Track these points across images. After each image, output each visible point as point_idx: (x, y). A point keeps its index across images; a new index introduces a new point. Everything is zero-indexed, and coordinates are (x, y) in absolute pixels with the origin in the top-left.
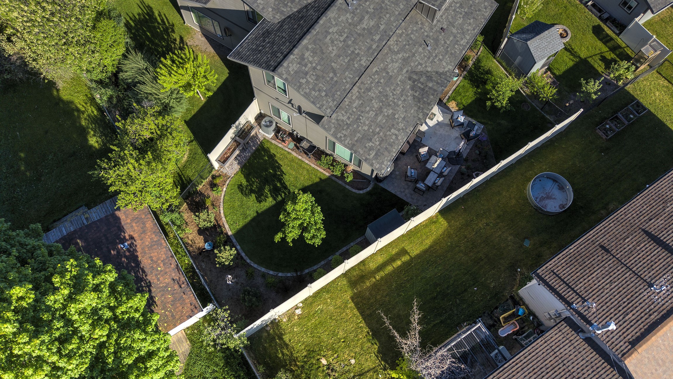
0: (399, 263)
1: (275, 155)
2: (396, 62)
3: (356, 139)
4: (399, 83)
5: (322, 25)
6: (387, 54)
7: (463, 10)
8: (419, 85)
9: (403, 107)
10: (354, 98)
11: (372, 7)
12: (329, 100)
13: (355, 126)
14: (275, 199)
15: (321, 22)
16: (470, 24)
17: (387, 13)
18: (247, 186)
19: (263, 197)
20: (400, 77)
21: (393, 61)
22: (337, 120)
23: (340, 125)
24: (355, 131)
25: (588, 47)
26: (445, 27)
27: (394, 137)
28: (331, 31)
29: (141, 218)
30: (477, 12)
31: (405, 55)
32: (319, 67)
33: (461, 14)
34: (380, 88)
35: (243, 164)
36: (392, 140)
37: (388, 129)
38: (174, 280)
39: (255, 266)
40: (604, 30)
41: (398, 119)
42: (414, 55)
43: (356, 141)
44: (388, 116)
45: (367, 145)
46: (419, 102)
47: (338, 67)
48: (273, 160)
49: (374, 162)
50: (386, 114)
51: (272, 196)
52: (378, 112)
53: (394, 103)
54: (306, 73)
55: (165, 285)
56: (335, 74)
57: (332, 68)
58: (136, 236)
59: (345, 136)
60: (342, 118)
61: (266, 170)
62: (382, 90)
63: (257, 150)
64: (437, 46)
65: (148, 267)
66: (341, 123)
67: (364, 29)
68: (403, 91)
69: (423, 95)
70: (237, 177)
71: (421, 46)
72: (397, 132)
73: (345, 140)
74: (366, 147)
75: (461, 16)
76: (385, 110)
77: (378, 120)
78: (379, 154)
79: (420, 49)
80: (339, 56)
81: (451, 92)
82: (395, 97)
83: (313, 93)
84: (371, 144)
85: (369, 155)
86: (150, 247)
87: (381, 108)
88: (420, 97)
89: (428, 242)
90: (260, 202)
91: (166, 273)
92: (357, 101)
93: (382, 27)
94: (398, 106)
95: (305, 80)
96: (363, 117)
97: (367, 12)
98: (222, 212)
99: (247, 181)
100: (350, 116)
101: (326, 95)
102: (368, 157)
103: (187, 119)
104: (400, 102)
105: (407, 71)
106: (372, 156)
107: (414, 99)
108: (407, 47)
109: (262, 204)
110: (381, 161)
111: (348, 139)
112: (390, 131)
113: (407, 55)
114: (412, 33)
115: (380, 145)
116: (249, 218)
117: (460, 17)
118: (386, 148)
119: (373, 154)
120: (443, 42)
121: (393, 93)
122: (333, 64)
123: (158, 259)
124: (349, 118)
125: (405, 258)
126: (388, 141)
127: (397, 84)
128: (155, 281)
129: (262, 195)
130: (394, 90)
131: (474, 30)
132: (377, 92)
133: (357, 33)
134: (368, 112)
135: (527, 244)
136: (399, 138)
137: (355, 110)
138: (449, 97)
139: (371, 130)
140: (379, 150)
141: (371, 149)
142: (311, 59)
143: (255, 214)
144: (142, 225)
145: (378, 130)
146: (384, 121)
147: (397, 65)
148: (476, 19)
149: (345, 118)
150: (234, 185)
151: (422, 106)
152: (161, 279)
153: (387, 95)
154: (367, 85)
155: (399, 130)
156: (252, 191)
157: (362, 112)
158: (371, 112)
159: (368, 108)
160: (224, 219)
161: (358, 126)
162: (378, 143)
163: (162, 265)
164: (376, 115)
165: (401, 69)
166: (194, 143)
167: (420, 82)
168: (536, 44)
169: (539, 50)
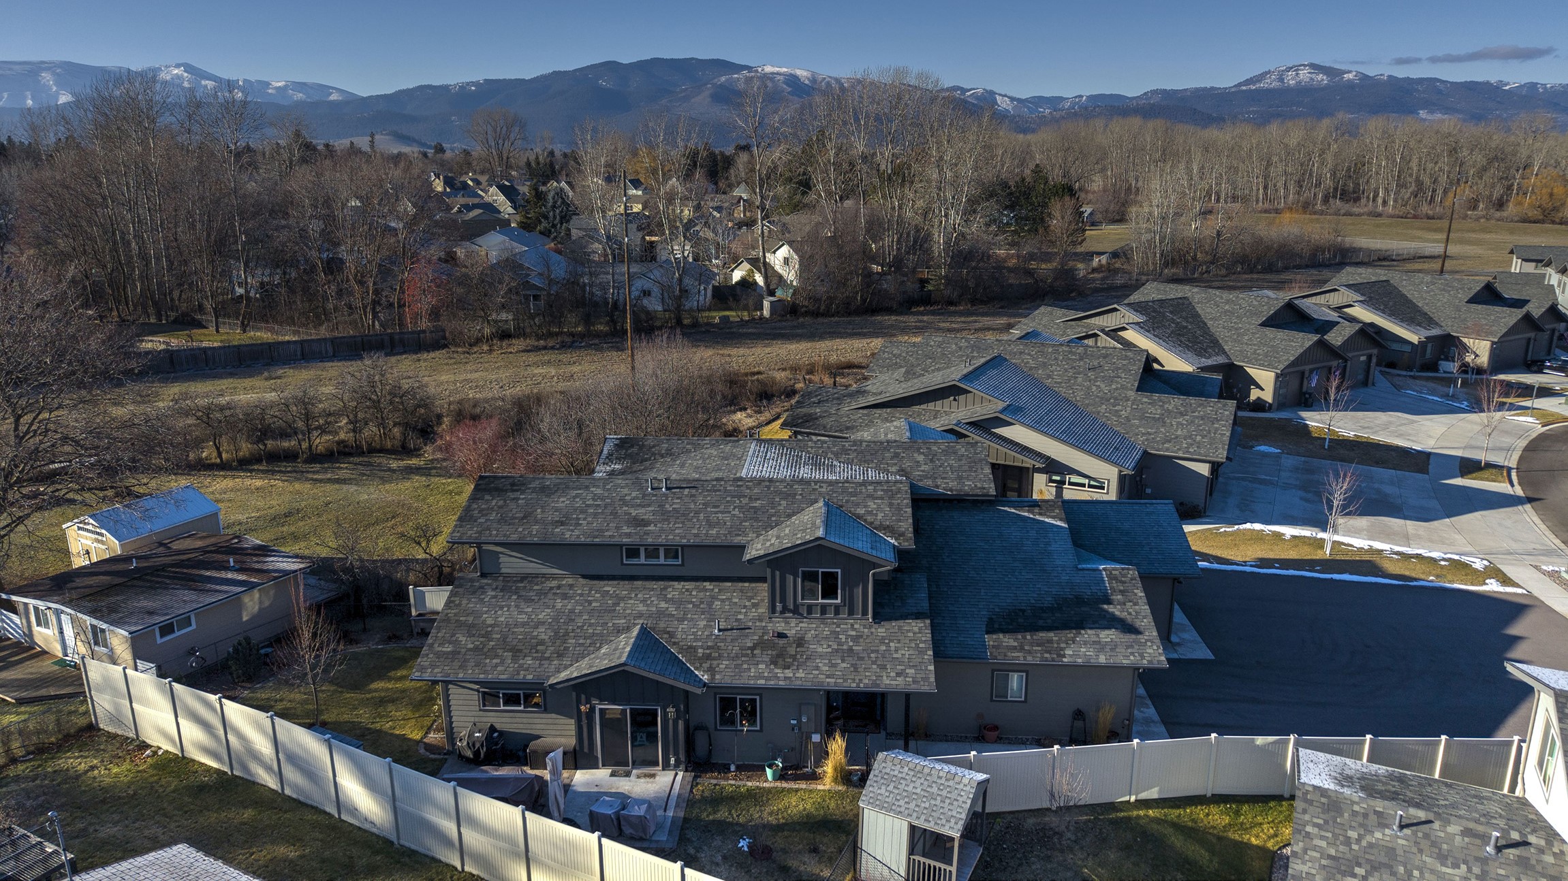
3: (461, 619)
4: (610, 624)
5: (594, 480)
6: (653, 589)
7: (851, 644)
8: (623, 643)
9: (567, 648)
10: (536, 588)
11: (675, 506)
12: (475, 529)
13: (485, 609)
16: (834, 666)
17: (683, 523)
20: (622, 621)
21: (644, 601)
23: (474, 593)
24: (475, 613)
27: (496, 661)
28: (593, 489)
30: (874, 666)
31: (670, 609)
32: (521, 501)
33: (840, 644)
34: (579, 608)
36: (488, 661)
37: (508, 648)
41: (537, 651)
42: (682, 620)
43: (457, 621)
44: (533, 637)
45: (457, 636)
47: (539, 516)
49: (431, 655)
50: (535, 634)
52: (532, 624)
53: (566, 634)
54: (502, 496)
56: (523, 518)
57: (532, 512)
59: (458, 605)
60: (489, 590)
62: (577, 611)
64: (733, 641)
66: (479, 593)
67: (629, 514)
68: (599, 635)
69: (605, 655)
71: (710, 620)
72: (509, 661)
74: (453, 636)
75: (835, 647)
76: (543, 630)
77: (515, 630)
78: (450, 657)
79: (702, 623)
80: (557, 511)
82: (578, 631)
84: (463, 639)
85: (441, 645)
87: (543, 624)
88: (600, 655)
92: (532, 594)
93: (652, 528)
94: (564, 641)
95: (490, 498)
96: (508, 610)
97: (661, 506)
100: (499, 597)
101: (481, 523)
102: (436, 645)
104: (572, 641)
106: (440, 649)
108: (690, 606)
110: (438, 664)
111: (455, 611)
112: (505, 651)
113: (674, 613)
114: (723, 601)
115: (469, 650)
117: (830, 647)
118: (467, 661)
119: (447, 649)
120: (749, 645)
121: (584, 625)
122: (539, 510)
124: (494, 597)
126: (484, 658)
127: (605, 624)
130: (591, 625)
131: (828, 677)
132: (569, 608)
133: (614, 510)
134: (522, 613)
136: (500, 669)
137: (515, 597)
139: (490, 629)
140: (459, 653)
141: (455, 643)
142: (529, 491)
145: (497, 636)
146: (520, 637)
148: (856, 670)
149: (491, 593)
153: (572, 621)
154: (571, 592)
155: (515, 662)
157: (517, 606)
158: (524, 616)
159: (529, 610)
161: (487, 612)
162: (470, 646)
164: (525, 624)
165: (639, 616)
167: (628, 641)
168: (896, 773)
169: (891, 788)
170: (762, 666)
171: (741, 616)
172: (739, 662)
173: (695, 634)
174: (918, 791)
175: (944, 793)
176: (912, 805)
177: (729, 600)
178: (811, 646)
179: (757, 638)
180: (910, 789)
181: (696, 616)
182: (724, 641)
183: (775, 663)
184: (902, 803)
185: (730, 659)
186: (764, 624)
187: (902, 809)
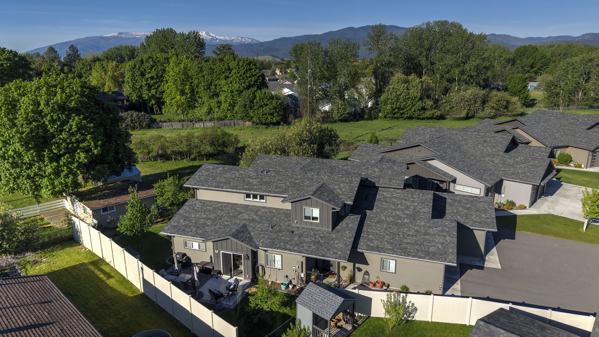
2: (249, 216)
3: (184, 214)
4: (234, 222)
6: (253, 211)
7: (320, 239)
9: (215, 229)
10: (213, 206)
13: (193, 212)
16: (310, 247)
20: (238, 221)
21: (249, 214)
23: (192, 206)
24: (190, 212)
26: (296, 232)
27: (190, 230)
29: (148, 194)
31: (257, 219)
32: (214, 174)
33: (315, 239)
36: (187, 230)
37: (196, 226)
38: (111, 202)
41: (205, 229)
42: (260, 223)
43: (182, 215)
44: (205, 223)
49: (169, 226)
50: (207, 222)
52: (207, 218)
56: (212, 180)
60: (197, 205)
62: (224, 216)
64: (275, 233)
66: (194, 206)
67: (249, 181)
68: (228, 225)
71: (270, 224)
72: (194, 231)
74: (179, 220)
75: (313, 240)
76: (210, 221)
77: (201, 220)
78: (175, 227)
79: (266, 225)
80: (225, 178)
83: (197, 176)
84: (182, 221)
87: (211, 219)
91: (115, 200)
92: (211, 208)
94: (215, 226)
95: (204, 172)
96: (201, 213)
97: (262, 179)
100: (200, 208)
101: (197, 180)
102: (172, 222)
104: (218, 226)
105: (244, 223)
106: (173, 224)
108: (265, 218)
110: (170, 229)
111: (184, 211)
112: (194, 227)
114: (277, 217)
117: (311, 239)
118: (180, 229)
119: (175, 224)
120: (281, 235)
121: (224, 221)
122: (218, 177)
124: (198, 208)
126: (186, 228)
127: (232, 221)
128: (112, 199)
130: (227, 221)
131: (306, 251)
132: (222, 214)
133: (244, 179)
136: (190, 233)
137: (205, 208)
139: (192, 219)
140: (178, 226)
141: (179, 222)
142: (218, 170)
144: (144, 194)
145: (194, 222)
146: (201, 223)
147: (247, 217)
153: (221, 219)
154: (225, 209)
155: (196, 231)
157: (204, 212)
158: (205, 215)
159: (208, 213)
162: (183, 224)
163: (120, 199)
164: (205, 218)
165: (245, 220)
168: (314, 291)
169: (310, 297)
170: (282, 244)
171: (282, 224)
172: (274, 241)
173: (262, 229)
174: (320, 299)
175: (329, 302)
176: (315, 305)
177: (280, 217)
178: (304, 238)
179: (284, 233)
180: (317, 298)
181: (265, 222)
182: (272, 232)
183: (288, 243)
184: (312, 303)
185: (271, 239)
186: (289, 228)
187: (311, 306)
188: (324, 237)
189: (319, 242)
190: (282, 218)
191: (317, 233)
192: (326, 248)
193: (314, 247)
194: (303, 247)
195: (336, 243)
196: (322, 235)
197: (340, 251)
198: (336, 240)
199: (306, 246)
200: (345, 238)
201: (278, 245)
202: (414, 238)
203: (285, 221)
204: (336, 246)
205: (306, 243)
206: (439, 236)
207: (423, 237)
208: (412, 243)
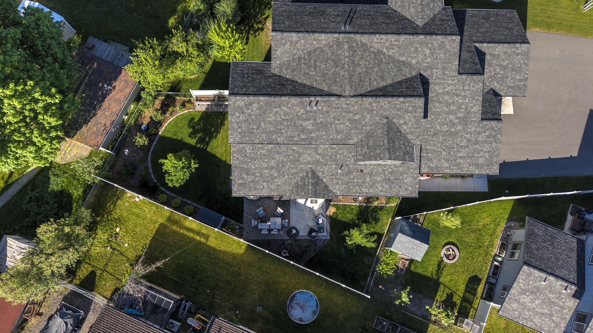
0: (198, 238)
1: (224, 125)
2: (311, 157)
3: (241, 166)
4: (299, 168)
5: (282, 100)
6: (312, 148)
7: (389, 175)
8: (307, 181)
9: (285, 180)
10: (266, 148)
11: (321, 120)
12: (239, 136)
13: (249, 160)
14: (196, 143)
15: (283, 98)
16: (383, 186)
17: (326, 131)
18: (195, 122)
19: (193, 136)
20: (303, 166)
21: (310, 155)
22: (244, 148)
23: (242, 151)
24: (245, 162)
25: (452, 280)
26: (365, 171)
27: (261, 187)
28: (283, 107)
29: (128, 84)
30: (397, 186)
31: (321, 159)
32: (253, 117)
33: (385, 176)
34: (285, 159)
35: (208, 111)
36: (258, 187)
37: (264, 180)
38: (105, 125)
39: (149, 159)
40: (478, 285)
41: (275, 182)
42: (326, 165)
43: (240, 167)
44: (272, 175)
45: (243, 175)
46: (296, 188)
47: (264, 127)
48: (221, 126)
49: (236, 185)
50: (272, 173)
51: (197, 141)
52: (269, 168)
53: (283, 173)
54: (243, 113)
55: (100, 122)
56: (257, 129)
57: (260, 125)
58: (117, 88)
59: (238, 158)
60: (247, 149)
61: (212, 126)
62: (285, 161)
63: (221, 113)
64: (346, 175)
65: (104, 107)
66: (243, 151)
67: (302, 125)
68: (296, 173)
69: (301, 187)
70: (197, 113)
71: (336, 165)
72: (266, 187)
73: (235, 160)
74: (241, 175)
75: (384, 177)
76: (274, 171)
77: (264, 171)
78: (244, 185)
79: (334, 167)
80: (271, 123)
81: (341, 203)
82: (288, 171)
83: (235, 124)
84: (245, 176)
85: (238, 180)
86: (115, 100)
87: (273, 168)
88: (299, 186)
89: (222, 248)
90: (190, 136)
91: (106, 118)
92: (265, 151)
93: (313, 135)
94: (284, 177)
95: (238, 115)
96: (258, 161)
97: (315, 120)
98: (171, 120)
99: (198, 121)
100: (252, 153)
101: (240, 133)
102: (236, 180)
103: (217, 60)
104: (287, 176)
105: (311, 168)
106: (238, 182)
107: (296, 183)
108: (328, 157)
109: (189, 138)
110: (240, 189)
111: (237, 162)
112: (263, 182)
113: (322, 161)
114: (340, 154)
115: (249, 182)
116: (175, 137)
117: (382, 177)
118: (250, 187)
119: (241, 181)
120: (352, 177)
121: (289, 168)
122: (263, 123)
123: (112, 109)
124: (250, 153)
125: (203, 240)
126: (256, 185)
127: (297, 168)
128: (99, 116)
129: (195, 135)
130: (292, 168)
131: (381, 192)
132: (281, 159)
133: (295, 123)
134: (264, 162)
135: (259, 309)
136: (264, 191)
137: (259, 153)
138: (337, 204)
139: (254, 171)
140: (246, 183)
141: (243, 178)
142: (254, 109)
143: (180, 139)
144: (124, 87)
145: (258, 175)
146: (267, 175)
147: (309, 159)
148: (391, 188)
149: (248, 151)
150: (191, 115)
151: (294, 191)
152: (102, 118)
153: (284, 166)
154: (280, 150)
155: (268, 187)
156: (193, 127)
157: (261, 159)
158: (265, 164)
159: (266, 160)
160: (167, 124)
161: (250, 162)
162: (249, 180)
163: (109, 113)
164: (267, 168)
165: (309, 163)
166: (204, 75)
167: (308, 181)
168: (403, 240)
169: (401, 245)
170: (357, 187)
171: (348, 163)
172: (349, 186)
173: (331, 172)
177: (343, 153)
178: (375, 177)
179: (354, 173)
181: (331, 163)
182: (342, 175)
183: (362, 186)
185: (345, 184)
186: (357, 166)
188: (393, 172)
189: (389, 179)
190: (345, 154)
191: (385, 169)
192: (397, 185)
193: (387, 186)
194: (377, 188)
195: (405, 178)
196: (390, 170)
197: (411, 186)
198: (404, 174)
199: (380, 186)
200: (412, 170)
201: (354, 189)
202: (466, 150)
203: (349, 158)
204: (405, 181)
205: (379, 182)
206: (487, 143)
207: (474, 147)
208: (464, 157)
